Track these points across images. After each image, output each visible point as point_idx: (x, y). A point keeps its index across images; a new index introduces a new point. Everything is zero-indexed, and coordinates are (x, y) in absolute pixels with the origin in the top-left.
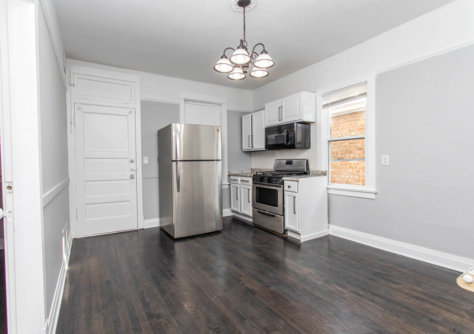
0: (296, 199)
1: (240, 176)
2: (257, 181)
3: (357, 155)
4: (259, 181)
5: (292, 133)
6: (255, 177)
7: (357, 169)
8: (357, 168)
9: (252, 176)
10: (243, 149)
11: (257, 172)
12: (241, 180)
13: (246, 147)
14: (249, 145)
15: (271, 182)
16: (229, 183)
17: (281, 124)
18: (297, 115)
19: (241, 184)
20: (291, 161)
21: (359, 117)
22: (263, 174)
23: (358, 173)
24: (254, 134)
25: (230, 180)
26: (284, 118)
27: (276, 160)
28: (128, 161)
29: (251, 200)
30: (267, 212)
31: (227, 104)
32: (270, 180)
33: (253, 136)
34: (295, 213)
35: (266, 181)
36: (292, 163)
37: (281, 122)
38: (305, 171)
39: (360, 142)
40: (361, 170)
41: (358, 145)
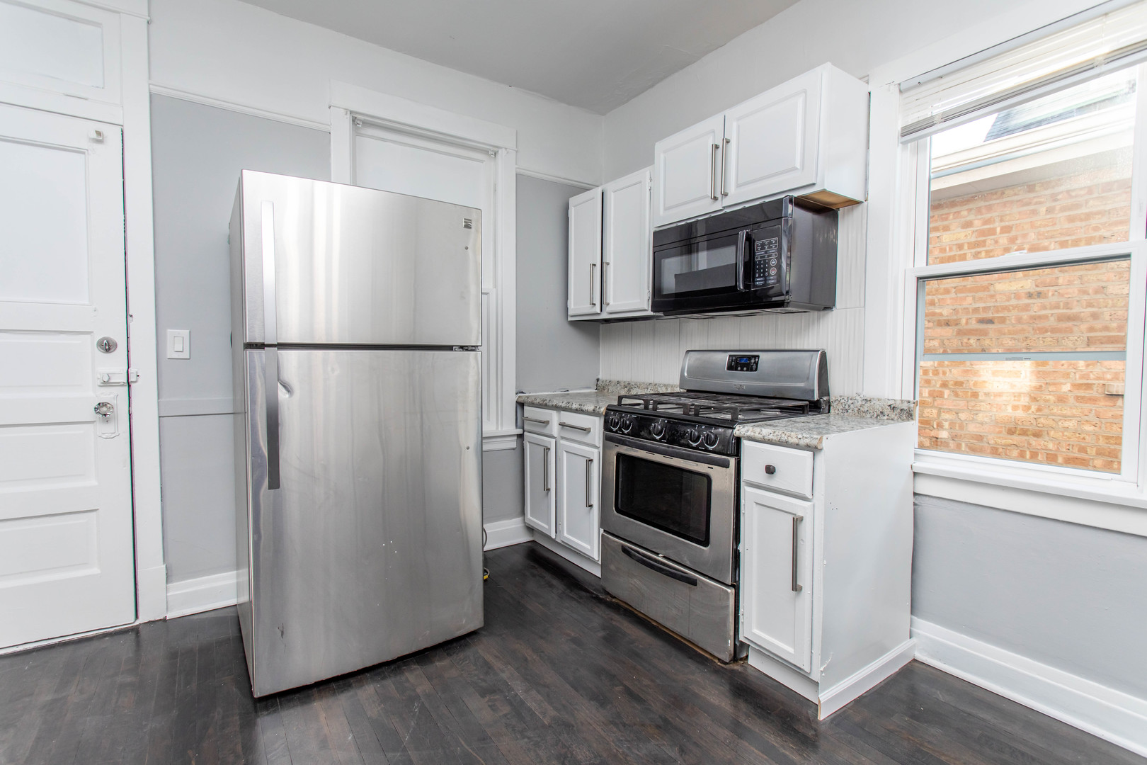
0: (805, 530)
1: (557, 408)
2: (623, 433)
3: (936, 343)
4: (628, 434)
5: (770, 243)
6: (615, 417)
7: (935, 386)
8: (933, 382)
9: (603, 410)
10: (570, 313)
11: (620, 398)
12: (563, 425)
13: (580, 306)
14: (591, 298)
15: (682, 441)
16: (520, 431)
17: (722, 213)
18: (797, 169)
19: (562, 438)
20: (750, 357)
21: (946, 219)
22: (646, 408)
23: (934, 400)
24: (610, 257)
25: (520, 421)
26: (732, 189)
27: (688, 351)
28: (90, 344)
29: (595, 500)
30: (660, 558)
31: (517, 152)
32: (675, 433)
33: (608, 264)
34: (796, 588)
35: (658, 435)
36: (757, 363)
37: (718, 206)
38: (816, 398)
39: (949, 302)
40: (947, 393)
41: (938, 311)
